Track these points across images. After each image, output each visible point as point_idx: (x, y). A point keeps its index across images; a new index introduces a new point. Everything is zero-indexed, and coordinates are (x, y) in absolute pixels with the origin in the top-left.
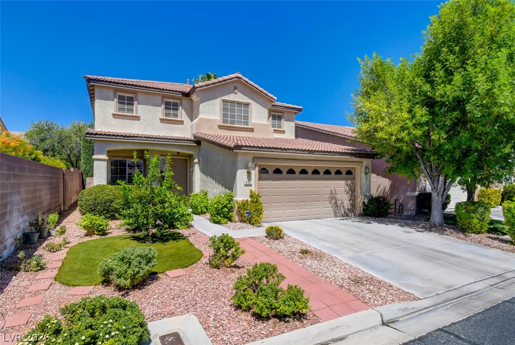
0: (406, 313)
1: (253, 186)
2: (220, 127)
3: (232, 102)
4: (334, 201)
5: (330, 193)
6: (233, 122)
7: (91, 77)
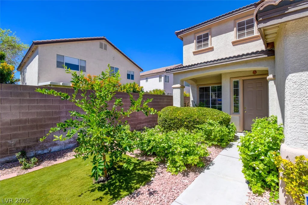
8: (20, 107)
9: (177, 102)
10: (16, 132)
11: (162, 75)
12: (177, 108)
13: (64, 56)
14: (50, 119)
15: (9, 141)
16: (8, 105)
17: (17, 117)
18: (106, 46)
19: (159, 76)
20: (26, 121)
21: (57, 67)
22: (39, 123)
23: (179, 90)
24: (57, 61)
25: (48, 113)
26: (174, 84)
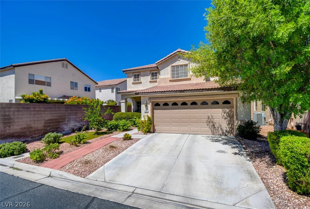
0: (61, 177)
1: (149, 112)
2: (171, 81)
3: (177, 66)
4: (211, 124)
5: (207, 118)
6: (178, 77)
7: (124, 70)
8: (51, 114)
9: (123, 110)
10: (50, 124)
11: (114, 87)
12: (123, 113)
13: (34, 75)
14: (62, 119)
15: (47, 128)
16: (47, 113)
17: (50, 118)
18: (67, 65)
19: (112, 88)
20: (53, 119)
21: (29, 83)
22: (58, 121)
23: (124, 104)
24: (29, 79)
25: (61, 116)
26: (122, 100)
